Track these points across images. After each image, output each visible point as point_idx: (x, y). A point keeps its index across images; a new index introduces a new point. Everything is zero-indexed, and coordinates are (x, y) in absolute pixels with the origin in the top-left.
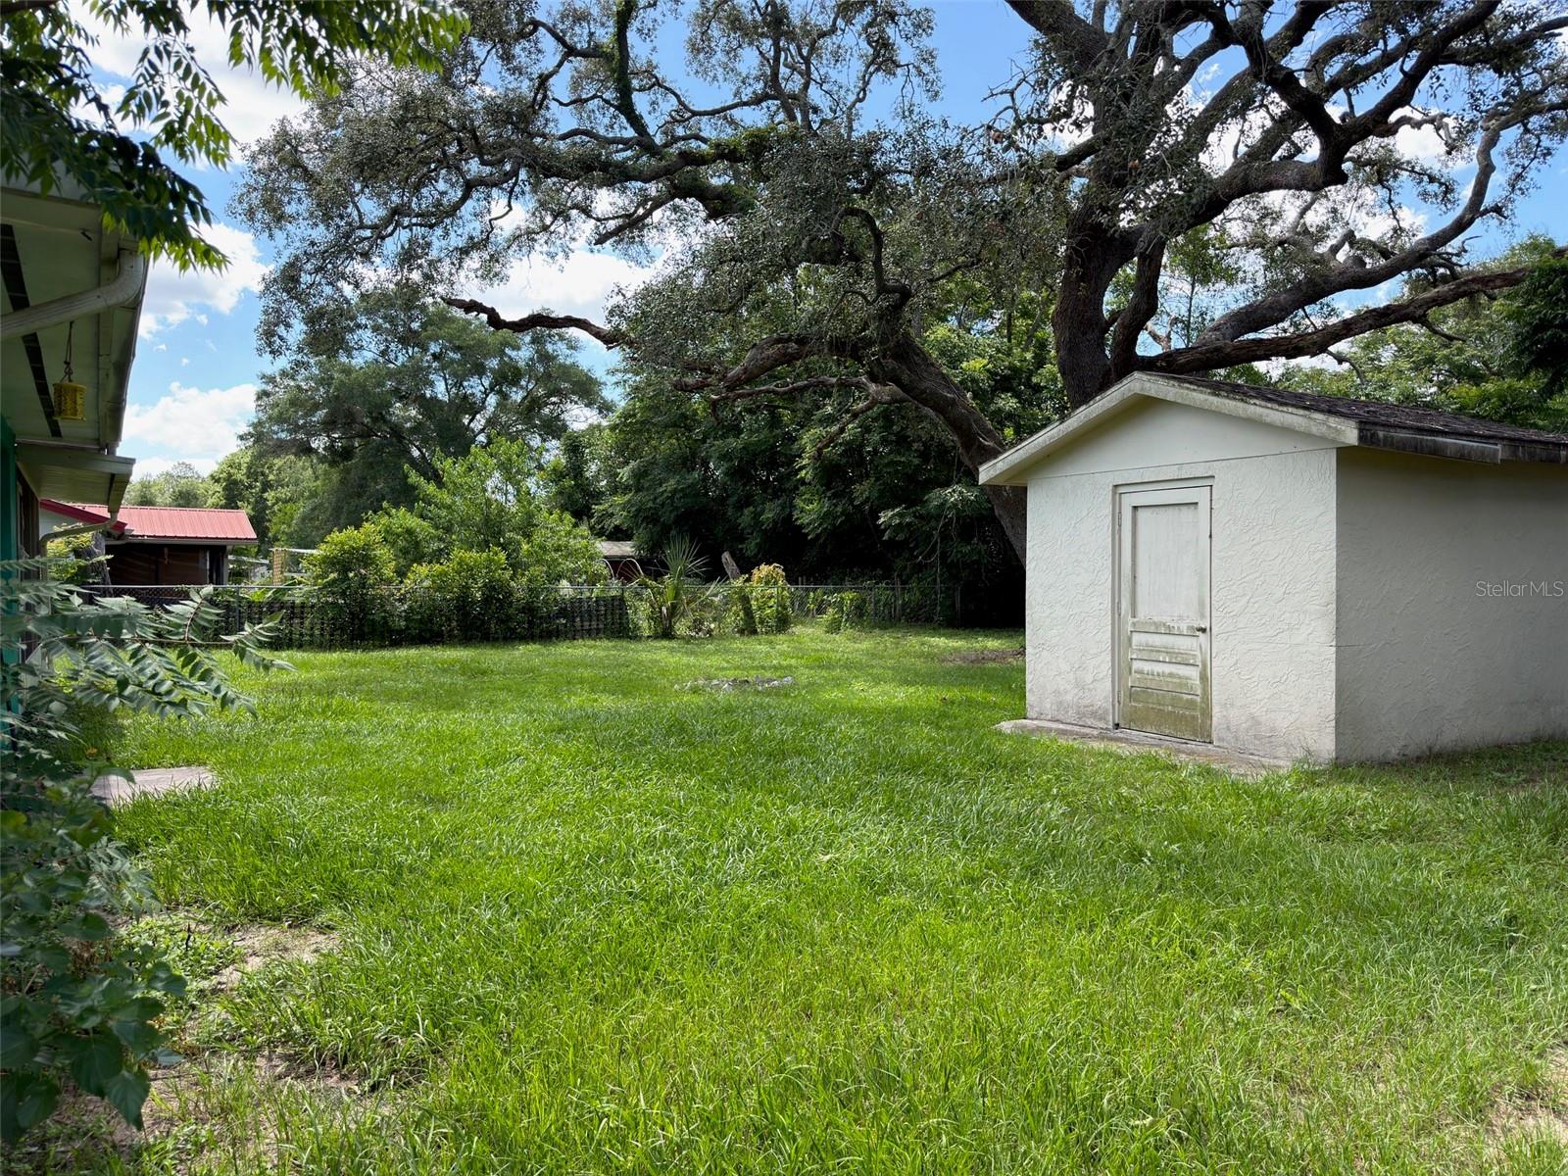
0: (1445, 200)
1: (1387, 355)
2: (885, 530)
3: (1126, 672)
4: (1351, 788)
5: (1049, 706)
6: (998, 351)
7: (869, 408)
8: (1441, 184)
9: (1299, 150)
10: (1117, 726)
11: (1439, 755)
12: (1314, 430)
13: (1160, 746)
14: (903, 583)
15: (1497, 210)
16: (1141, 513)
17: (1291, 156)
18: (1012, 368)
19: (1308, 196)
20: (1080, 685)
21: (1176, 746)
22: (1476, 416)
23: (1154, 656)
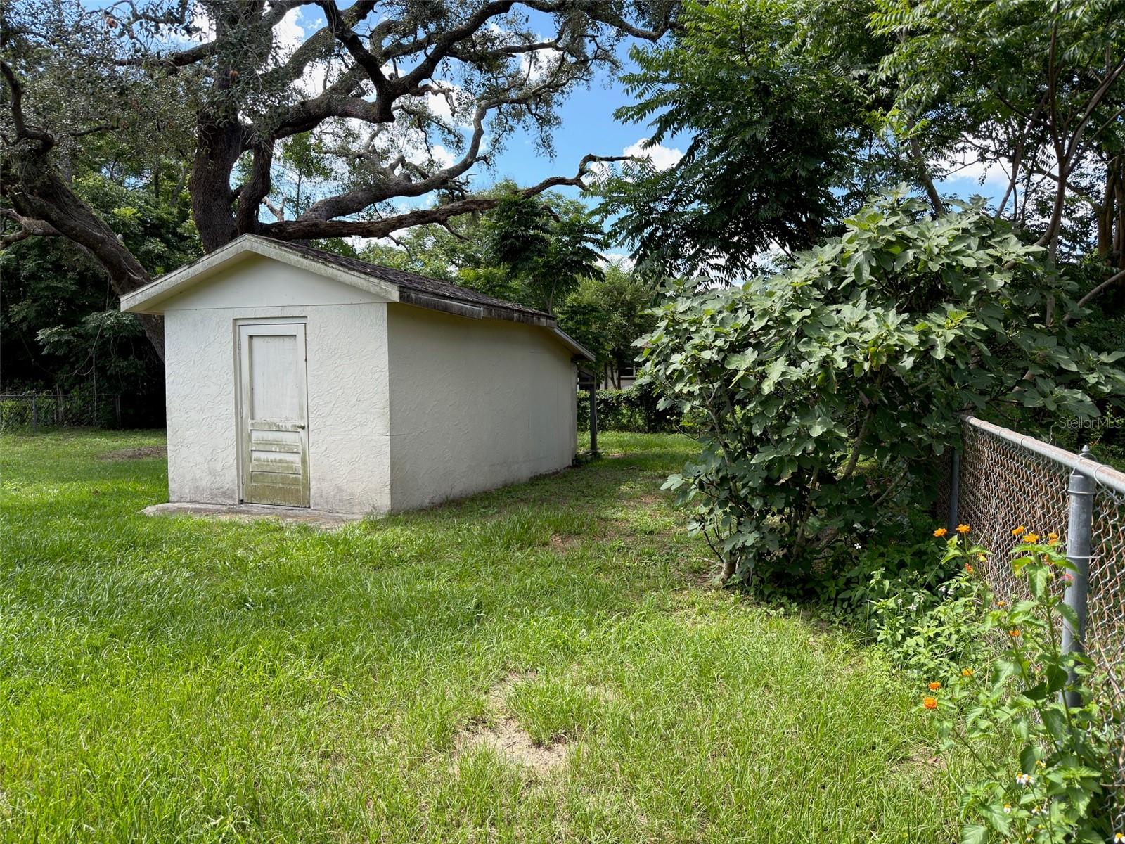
0: (458, 148)
1: (429, 242)
2: (44, 346)
3: (247, 460)
4: (398, 530)
5: (187, 491)
6: (147, 203)
7: (21, 238)
8: (455, 136)
9: (364, 93)
10: (242, 502)
11: (453, 501)
12: (372, 289)
13: (271, 514)
14: (66, 392)
15: (485, 159)
16: (256, 342)
17: (359, 96)
18: (159, 218)
19: (376, 127)
20: (212, 472)
21: (284, 512)
22: (473, 288)
23: (268, 448)
